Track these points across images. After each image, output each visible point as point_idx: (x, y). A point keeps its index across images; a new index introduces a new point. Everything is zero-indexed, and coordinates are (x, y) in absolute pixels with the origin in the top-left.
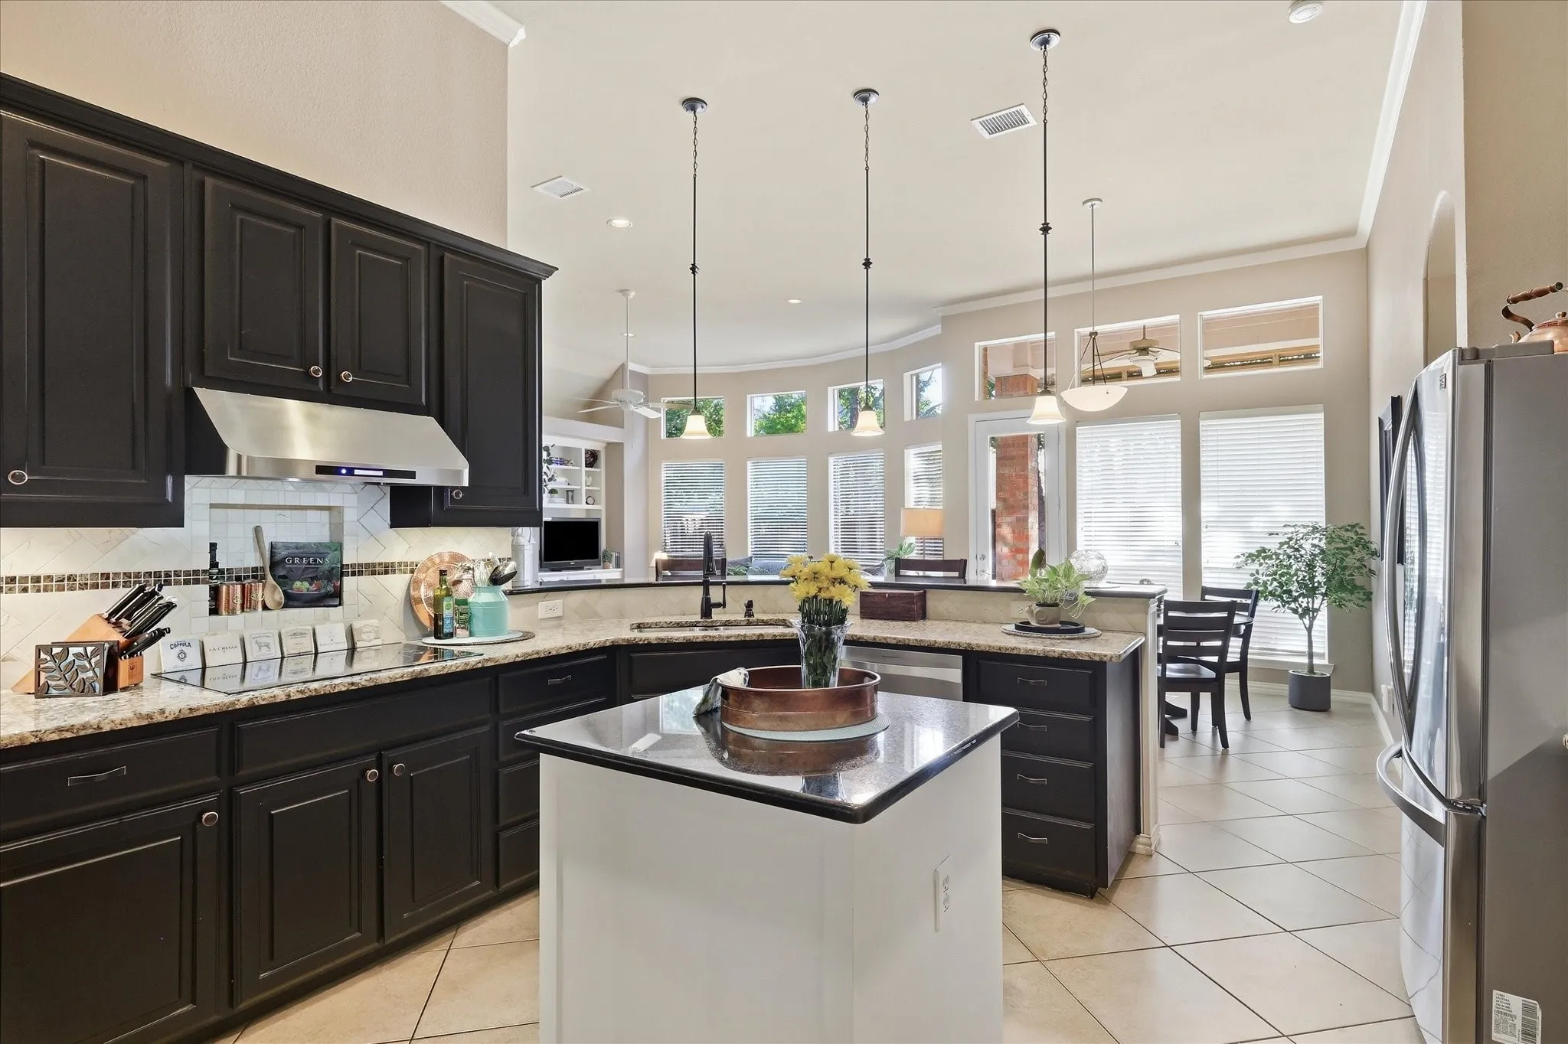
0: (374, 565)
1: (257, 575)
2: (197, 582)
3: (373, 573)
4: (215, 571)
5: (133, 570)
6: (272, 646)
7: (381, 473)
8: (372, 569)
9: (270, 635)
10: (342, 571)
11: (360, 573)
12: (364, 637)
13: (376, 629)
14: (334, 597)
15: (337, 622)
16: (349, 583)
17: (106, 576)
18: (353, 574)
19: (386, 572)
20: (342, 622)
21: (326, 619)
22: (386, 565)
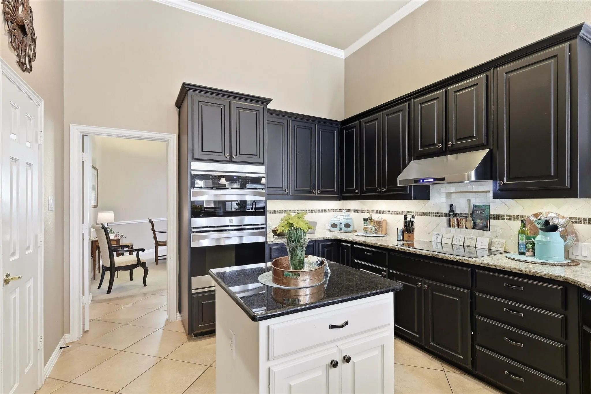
0: (504, 216)
1: (465, 216)
2: (442, 216)
3: (504, 219)
4: (451, 213)
5: (428, 212)
6: (461, 241)
7: (432, 180)
8: (503, 217)
9: (461, 237)
10: (490, 217)
11: (498, 219)
12: (495, 246)
13: (502, 244)
14: (486, 227)
15: (487, 237)
16: (492, 222)
17: (423, 213)
18: (494, 219)
19: (510, 219)
20: (489, 238)
21: (483, 235)
22: (510, 216)
